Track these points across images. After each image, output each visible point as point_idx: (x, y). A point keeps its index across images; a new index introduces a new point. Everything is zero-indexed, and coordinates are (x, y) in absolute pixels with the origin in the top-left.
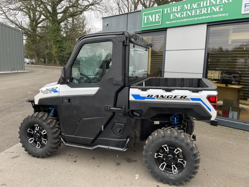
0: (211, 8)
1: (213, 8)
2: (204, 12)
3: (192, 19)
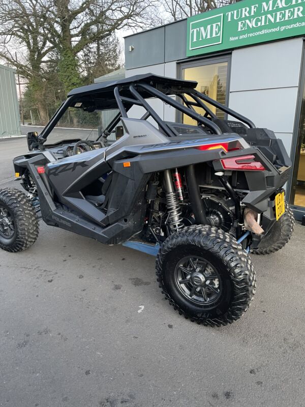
2: (298, 15)
3: (277, 29)
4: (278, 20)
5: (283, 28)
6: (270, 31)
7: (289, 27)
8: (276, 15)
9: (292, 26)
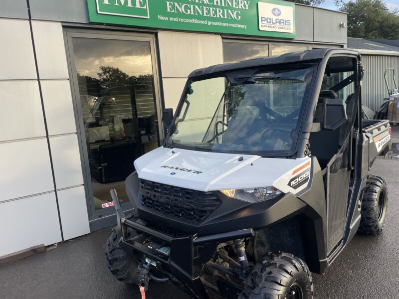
0: (227, 11)
1: (229, 11)
2: (220, 15)
3: (205, 22)
4: (205, 15)
5: (210, 23)
6: (200, 22)
7: (214, 23)
8: (203, 8)
9: (216, 24)
